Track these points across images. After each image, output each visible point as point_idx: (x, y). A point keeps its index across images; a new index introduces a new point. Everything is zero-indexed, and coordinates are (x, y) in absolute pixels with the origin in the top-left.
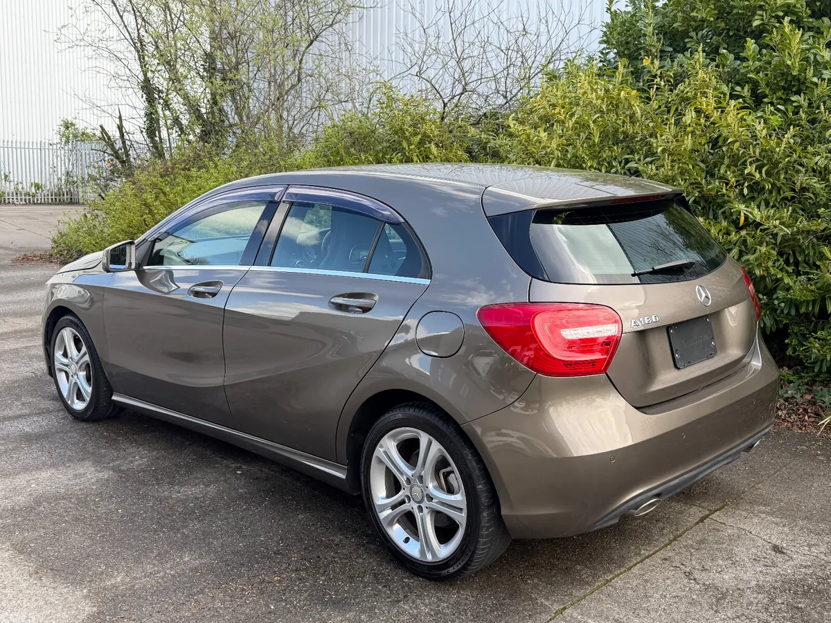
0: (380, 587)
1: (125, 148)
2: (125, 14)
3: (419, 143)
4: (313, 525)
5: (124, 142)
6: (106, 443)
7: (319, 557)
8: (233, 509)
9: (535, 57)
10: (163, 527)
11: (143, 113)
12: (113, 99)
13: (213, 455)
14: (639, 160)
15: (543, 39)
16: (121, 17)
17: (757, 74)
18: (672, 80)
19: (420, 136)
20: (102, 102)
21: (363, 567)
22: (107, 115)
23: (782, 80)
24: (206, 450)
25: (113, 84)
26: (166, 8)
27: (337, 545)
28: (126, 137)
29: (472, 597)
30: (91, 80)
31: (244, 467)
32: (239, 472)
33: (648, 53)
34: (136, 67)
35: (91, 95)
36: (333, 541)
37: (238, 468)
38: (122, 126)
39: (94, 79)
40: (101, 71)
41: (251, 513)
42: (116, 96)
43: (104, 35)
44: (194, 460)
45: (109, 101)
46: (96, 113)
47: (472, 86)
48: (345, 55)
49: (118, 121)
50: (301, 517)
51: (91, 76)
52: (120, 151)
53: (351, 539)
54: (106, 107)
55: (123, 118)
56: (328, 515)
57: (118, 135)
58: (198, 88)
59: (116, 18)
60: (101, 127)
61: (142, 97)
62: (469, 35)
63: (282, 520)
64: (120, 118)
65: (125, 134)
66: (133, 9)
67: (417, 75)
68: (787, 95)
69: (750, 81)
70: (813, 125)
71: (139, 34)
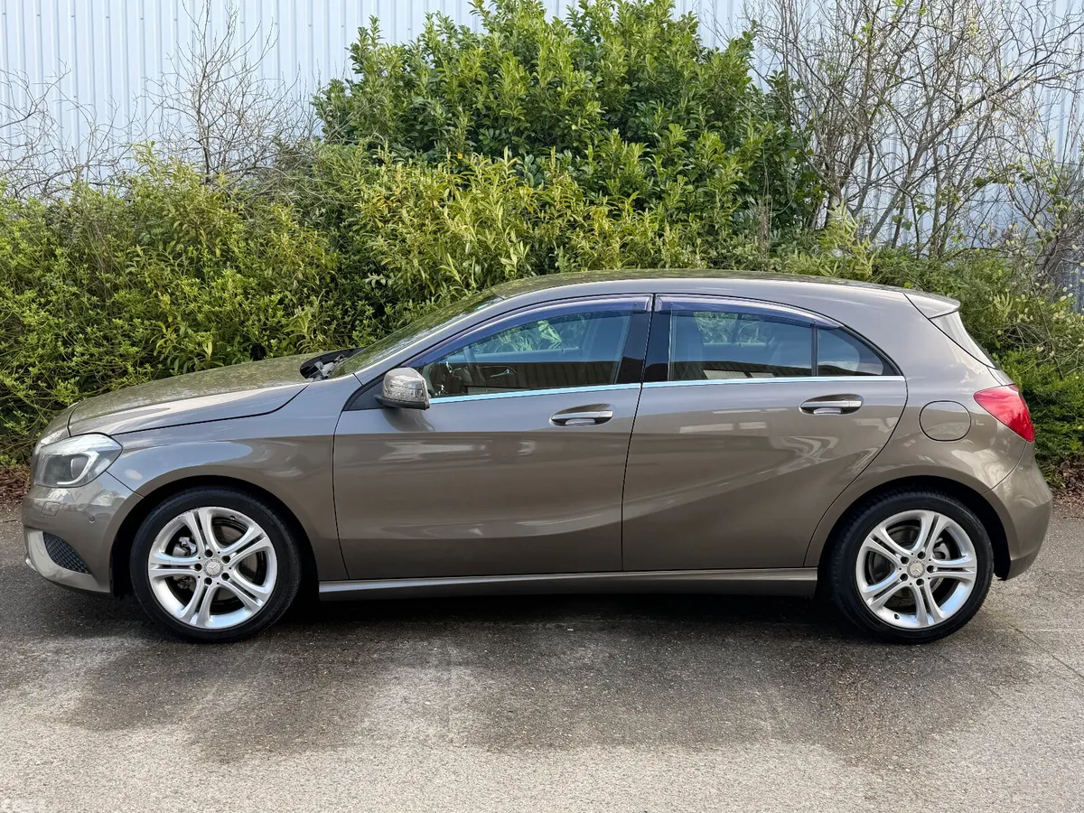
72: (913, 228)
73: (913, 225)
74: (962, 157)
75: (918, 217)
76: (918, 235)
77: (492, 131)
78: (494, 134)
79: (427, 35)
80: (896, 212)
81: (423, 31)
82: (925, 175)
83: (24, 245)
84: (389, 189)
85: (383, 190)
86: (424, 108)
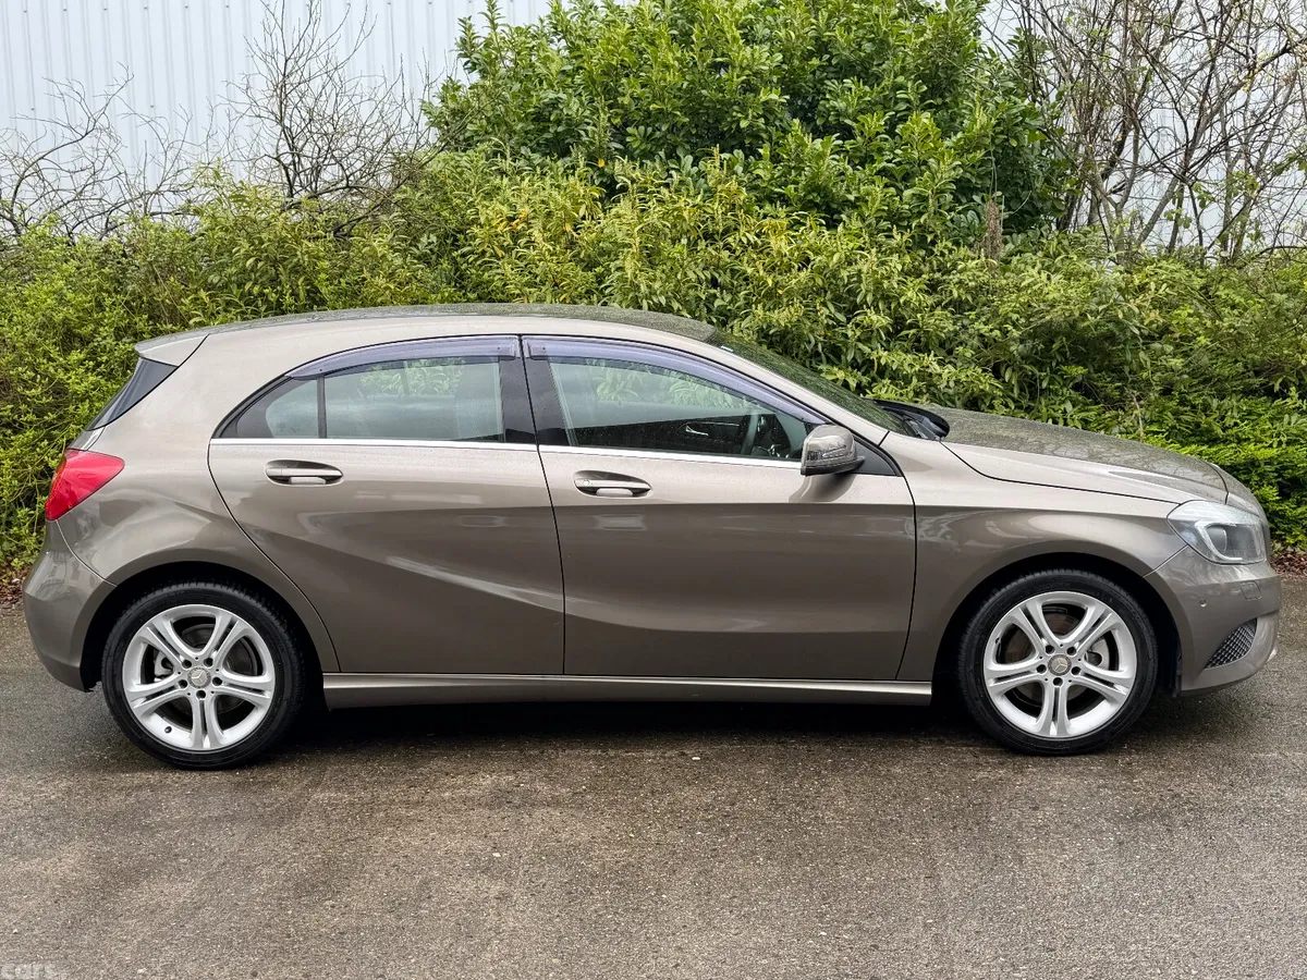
72: (1193, 226)
73: (1194, 221)
74: (1260, 128)
75: (1199, 210)
76: (1200, 232)
77: (642, 128)
78: (646, 130)
79: (553, 16)
80: (1170, 206)
81: (549, 11)
82: (1210, 154)
83: (70, 296)
84: (513, 207)
85: (505, 209)
86: (554, 104)
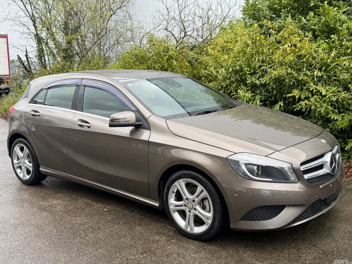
0: (181, 259)
1: (29, 65)
2: (27, 5)
3: (167, 59)
4: (145, 232)
5: (28, 62)
6: (42, 199)
7: (150, 247)
8: (107, 227)
9: (216, 20)
10: (76, 237)
11: (36, 49)
12: (22, 43)
13: (92, 202)
14: (267, 65)
15: (219, 12)
16: (25, 6)
17: (315, 26)
18: (277, 29)
19: (167, 56)
20: (18, 44)
21: (172, 251)
22: (20, 50)
23: (326, 28)
24: (88, 200)
25: (22, 36)
26: (46, 2)
27: (157, 241)
28: (29, 60)
29: (223, 262)
30: (12, 35)
31: (107, 207)
32: (105, 210)
33: (265, 18)
34: (32, 28)
35: (13, 42)
36: (155, 239)
37: (105, 208)
38: (27, 55)
39: (14, 34)
40: (17, 31)
41: (115, 228)
42: (24, 42)
43: (17, 15)
44: (84, 205)
45: (21, 44)
46: (15, 50)
47: (189, 33)
48: (129, 21)
49: (25, 53)
50: (138, 229)
51: (12, 33)
52: (27, 66)
53: (163, 238)
54: (20, 47)
55: (28, 52)
56: (150, 227)
57: (25, 59)
58: (60, 37)
59: (23, 7)
60: (18, 56)
61: (35, 42)
62: (187, 11)
63: (130, 230)
64: (26, 51)
65: (29, 58)
66: (30, 3)
67: (165, 29)
68: (329, 35)
69: (312, 30)
70: (341, 47)
71: (33, 14)
